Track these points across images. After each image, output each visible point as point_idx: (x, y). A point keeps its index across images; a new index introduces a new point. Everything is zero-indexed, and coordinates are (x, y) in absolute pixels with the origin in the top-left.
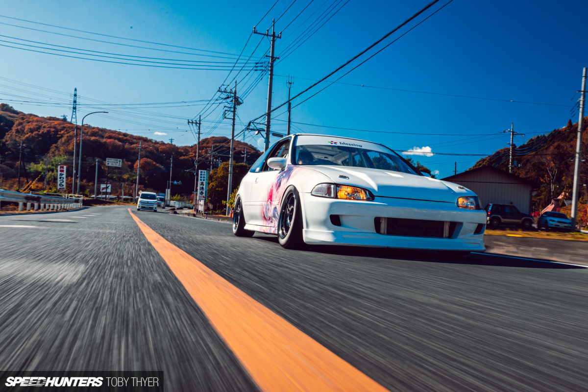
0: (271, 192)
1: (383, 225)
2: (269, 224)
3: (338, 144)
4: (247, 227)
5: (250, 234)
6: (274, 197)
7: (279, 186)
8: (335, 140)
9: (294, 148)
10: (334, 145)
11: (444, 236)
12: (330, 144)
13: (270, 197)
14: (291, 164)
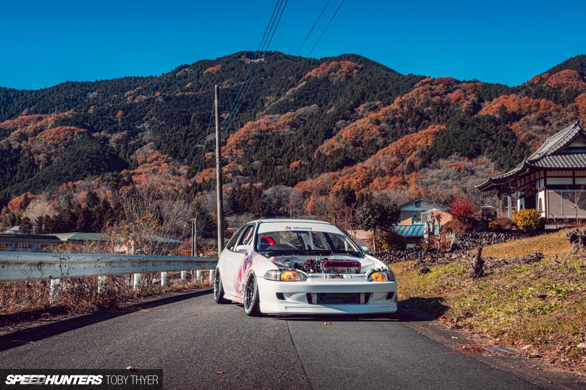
0: (240, 271)
1: (315, 298)
2: (241, 296)
3: (292, 229)
4: (226, 297)
5: (229, 302)
6: (242, 276)
7: (245, 268)
8: (289, 225)
9: (257, 235)
10: (289, 230)
11: (361, 302)
12: (285, 230)
13: (240, 276)
14: (253, 250)
